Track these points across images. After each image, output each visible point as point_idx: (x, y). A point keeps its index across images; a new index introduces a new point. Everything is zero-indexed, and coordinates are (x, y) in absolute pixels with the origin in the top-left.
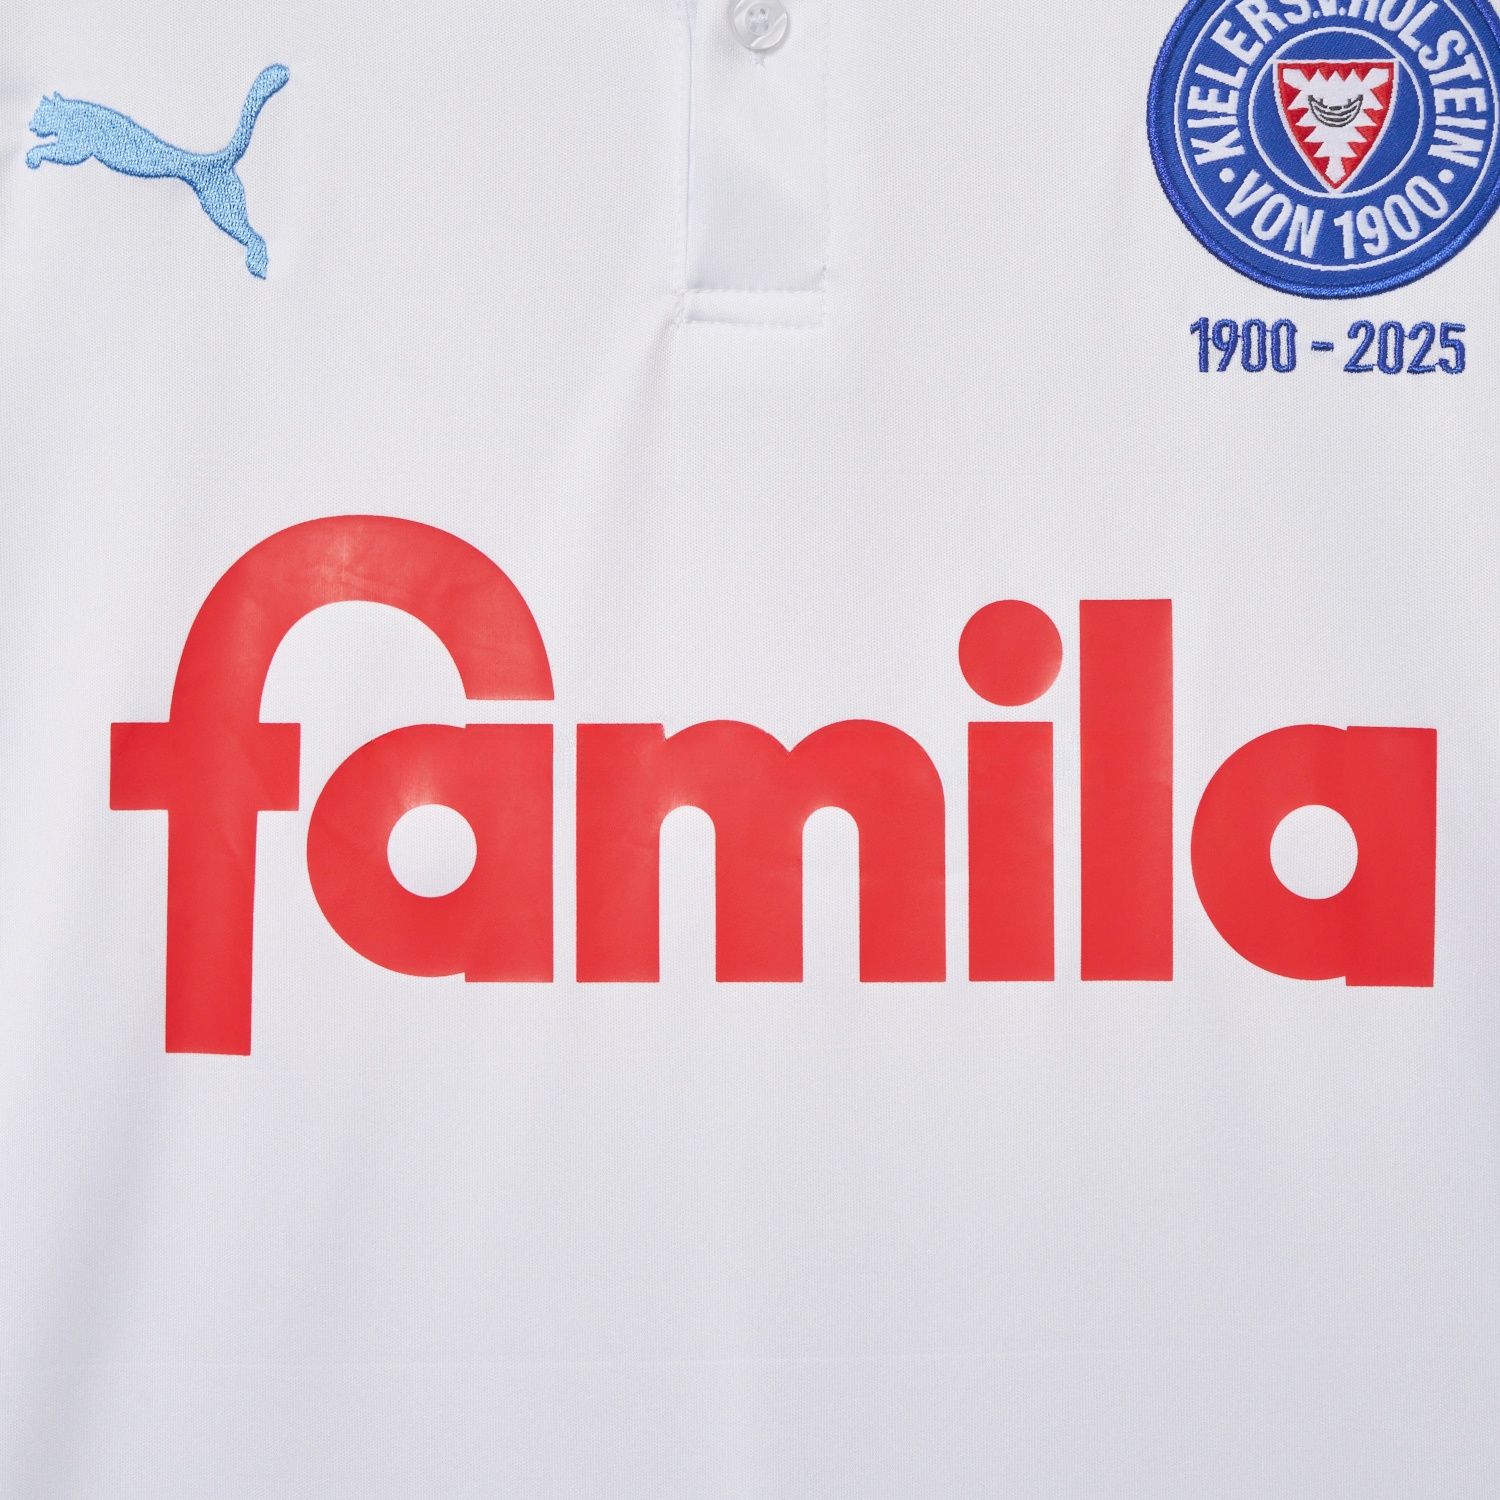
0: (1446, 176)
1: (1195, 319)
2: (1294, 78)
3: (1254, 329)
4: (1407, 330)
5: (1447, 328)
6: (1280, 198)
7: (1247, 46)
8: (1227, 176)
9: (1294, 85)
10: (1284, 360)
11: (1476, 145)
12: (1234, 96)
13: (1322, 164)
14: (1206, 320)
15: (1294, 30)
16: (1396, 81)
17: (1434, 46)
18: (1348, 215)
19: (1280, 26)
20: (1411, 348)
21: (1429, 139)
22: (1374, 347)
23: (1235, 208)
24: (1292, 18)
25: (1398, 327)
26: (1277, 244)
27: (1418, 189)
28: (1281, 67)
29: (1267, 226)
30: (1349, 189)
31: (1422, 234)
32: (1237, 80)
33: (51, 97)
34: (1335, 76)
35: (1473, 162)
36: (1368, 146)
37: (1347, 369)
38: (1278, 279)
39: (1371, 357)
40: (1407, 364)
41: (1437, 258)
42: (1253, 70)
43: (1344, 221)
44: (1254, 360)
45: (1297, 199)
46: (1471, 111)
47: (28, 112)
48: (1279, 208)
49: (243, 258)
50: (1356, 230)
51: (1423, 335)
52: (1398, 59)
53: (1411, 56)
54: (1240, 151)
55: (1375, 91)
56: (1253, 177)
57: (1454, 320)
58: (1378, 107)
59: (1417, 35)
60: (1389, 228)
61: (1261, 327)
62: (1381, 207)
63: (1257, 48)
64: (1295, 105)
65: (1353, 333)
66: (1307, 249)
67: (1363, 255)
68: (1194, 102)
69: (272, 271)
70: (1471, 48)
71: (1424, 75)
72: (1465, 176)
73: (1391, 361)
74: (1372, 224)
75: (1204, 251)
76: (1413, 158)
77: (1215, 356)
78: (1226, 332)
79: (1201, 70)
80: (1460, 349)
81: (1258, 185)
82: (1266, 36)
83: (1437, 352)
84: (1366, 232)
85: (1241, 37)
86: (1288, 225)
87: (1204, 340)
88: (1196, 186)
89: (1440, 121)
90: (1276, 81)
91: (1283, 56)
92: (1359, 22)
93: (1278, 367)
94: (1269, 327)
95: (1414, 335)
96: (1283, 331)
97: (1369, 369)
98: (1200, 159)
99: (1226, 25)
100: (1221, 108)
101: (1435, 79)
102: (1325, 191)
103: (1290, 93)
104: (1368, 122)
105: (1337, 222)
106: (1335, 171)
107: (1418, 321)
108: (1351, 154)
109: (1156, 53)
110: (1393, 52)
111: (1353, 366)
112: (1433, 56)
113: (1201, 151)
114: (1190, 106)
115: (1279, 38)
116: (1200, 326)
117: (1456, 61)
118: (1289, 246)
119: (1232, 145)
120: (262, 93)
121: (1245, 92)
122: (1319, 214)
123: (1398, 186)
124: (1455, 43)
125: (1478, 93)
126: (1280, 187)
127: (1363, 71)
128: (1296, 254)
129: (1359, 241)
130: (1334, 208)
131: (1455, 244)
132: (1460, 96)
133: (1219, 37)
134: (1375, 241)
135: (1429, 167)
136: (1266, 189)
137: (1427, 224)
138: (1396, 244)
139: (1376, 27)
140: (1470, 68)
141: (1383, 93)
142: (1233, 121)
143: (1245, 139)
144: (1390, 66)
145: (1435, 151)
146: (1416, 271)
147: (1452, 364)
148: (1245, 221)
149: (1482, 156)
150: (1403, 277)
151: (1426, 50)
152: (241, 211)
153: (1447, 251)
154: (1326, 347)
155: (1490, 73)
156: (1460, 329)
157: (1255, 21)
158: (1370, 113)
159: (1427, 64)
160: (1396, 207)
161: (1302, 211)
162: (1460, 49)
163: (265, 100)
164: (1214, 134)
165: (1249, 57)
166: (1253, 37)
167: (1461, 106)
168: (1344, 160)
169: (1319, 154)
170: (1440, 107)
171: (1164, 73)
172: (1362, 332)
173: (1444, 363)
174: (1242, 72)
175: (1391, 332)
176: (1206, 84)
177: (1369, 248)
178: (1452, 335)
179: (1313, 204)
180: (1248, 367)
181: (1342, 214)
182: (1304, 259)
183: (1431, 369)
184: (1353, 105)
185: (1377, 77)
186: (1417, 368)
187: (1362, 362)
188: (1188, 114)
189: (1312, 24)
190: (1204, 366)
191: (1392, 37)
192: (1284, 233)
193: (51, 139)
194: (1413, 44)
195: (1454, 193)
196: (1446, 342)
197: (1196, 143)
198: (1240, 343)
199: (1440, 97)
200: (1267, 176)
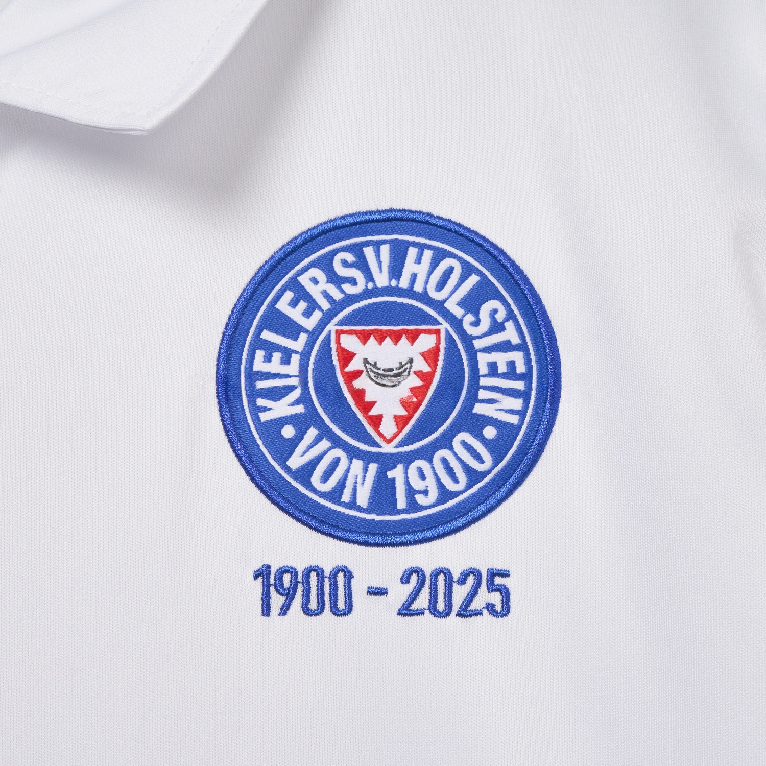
0: (490, 432)
1: (258, 566)
2: (350, 342)
3: (313, 575)
4: (456, 576)
5: (493, 574)
6: (338, 453)
7: (307, 314)
8: (288, 432)
9: (351, 349)
10: (341, 605)
11: (517, 404)
12: (295, 359)
13: (376, 421)
14: (269, 567)
15: (350, 299)
16: (443, 346)
17: (476, 314)
18: (400, 468)
19: (337, 296)
20: (460, 593)
21: (473, 398)
22: (425, 592)
23: (295, 462)
24: (348, 288)
25: (447, 574)
26: (335, 495)
27: (465, 445)
28: (339, 333)
29: (326, 477)
30: (401, 445)
31: (469, 486)
32: (298, 345)
34: (388, 340)
35: (514, 419)
36: (419, 404)
37: (400, 613)
38: (336, 527)
39: (422, 601)
40: (456, 608)
41: (482, 508)
42: (313, 335)
43: (396, 473)
44: (313, 605)
45: (353, 453)
46: (511, 373)
48: (336, 462)
50: (407, 482)
51: (471, 580)
52: (444, 326)
53: (457, 324)
54: (300, 409)
55: (423, 355)
56: (312, 433)
57: (499, 566)
58: (426, 369)
59: (462, 304)
60: (438, 480)
61: (320, 572)
62: (430, 461)
63: (317, 315)
64: (351, 368)
65: (405, 579)
66: (363, 500)
67: (413, 506)
68: (259, 365)
70: (511, 316)
71: (468, 340)
72: (507, 432)
73: (441, 606)
74: (423, 477)
75: (267, 502)
76: (460, 415)
77: (277, 601)
78: (287, 578)
79: (266, 335)
80: (505, 593)
81: (317, 440)
82: (325, 305)
83: (484, 597)
84: (417, 484)
85: (303, 305)
86: (345, 477)
87: (266, 587)
88: (259, 442)
89: (483, 382)
90: (333, 345)
91: (341, 323)
92: (409, 292)
93: (336, 612)
94: (327, 573)
95: (462, 581)
96: (341, 577)
97: (420, 613)
98: (264, 417)
99: (289, 295)
100: (284, 369)
101: (478, 344)
102: (379, 446)
103: (347, 357)
104: (418, 382)
105: (390, 475)
106: (388, 427)
107: (466, 567)
108: (403, 412)
109: (225, 320)
110: (440, 319)
111: (406, 611)
112: (476, 323)
113: (265, 409)
114: (256, 368)
115: (337, 307)
116: (263, 573)
117: (497, 327)
118: (346, 497)
119: (293, 404)
121: (305, 355)
122: (373, 468)
123: (446, 442)
124: (495, 311)
125: (518, 357)
126: (337, 443)
127: (413, 337)
128: (353, 505)
129: (411, 492)
130: (387, 462)
131: (499, 495)
132: (502, 359)
133: (283, 305)
134: (425, 492)
135: (476, 424)
136: (325, 444)
137: (473, 476)
138: (445, 495)
139: (424, 297)
140: (510, 334)
141: (431, 356)
142: (294, 381)
143: (305, 399)
144: (438, 332)
145: (479, 409)
146: (462, 521)
147: (498, 608)
148: (304, 473)
149: (522, 413)
150: (450, 526)
151: (469, 318)
153: (492, 501)
154: (380, 592)
155: (528, 338)
156: (505, 574)
157: (315, 292)
158: (419, 374)
159: (471, 331)
160: (444, 461)
161: (357, 464)
162: (501, 316)
164: (276, 394)
165: (310, 324)
166: (313, 305)
167: (502, 368)
168: (396, 418)
169: (373, 412)
170: (483, 369)
171: (232, 337)
172: (414, 578)
173: (490, 607)
174: (303, 337)
175: (441, 578)
176: (270, 349)
177: (420, 499)
178: (498, 580)
179: (367, 458)
180: (307, 611)
181: (394, 467)
182: (360, 509)
183: (478, 613)
185: (426, 342)
186: (465, 612)
187: (415, 606)
188: (253, 376)
189: (367, 294)
190: (266, 610)
191: (439, 306)
192: (342, 485)
194: (458, 312)
195: (497, 448)
196: (492, 587)
197: (261, 402)
198: (300, 588)
199: (483, 360)
200: (325, 433)
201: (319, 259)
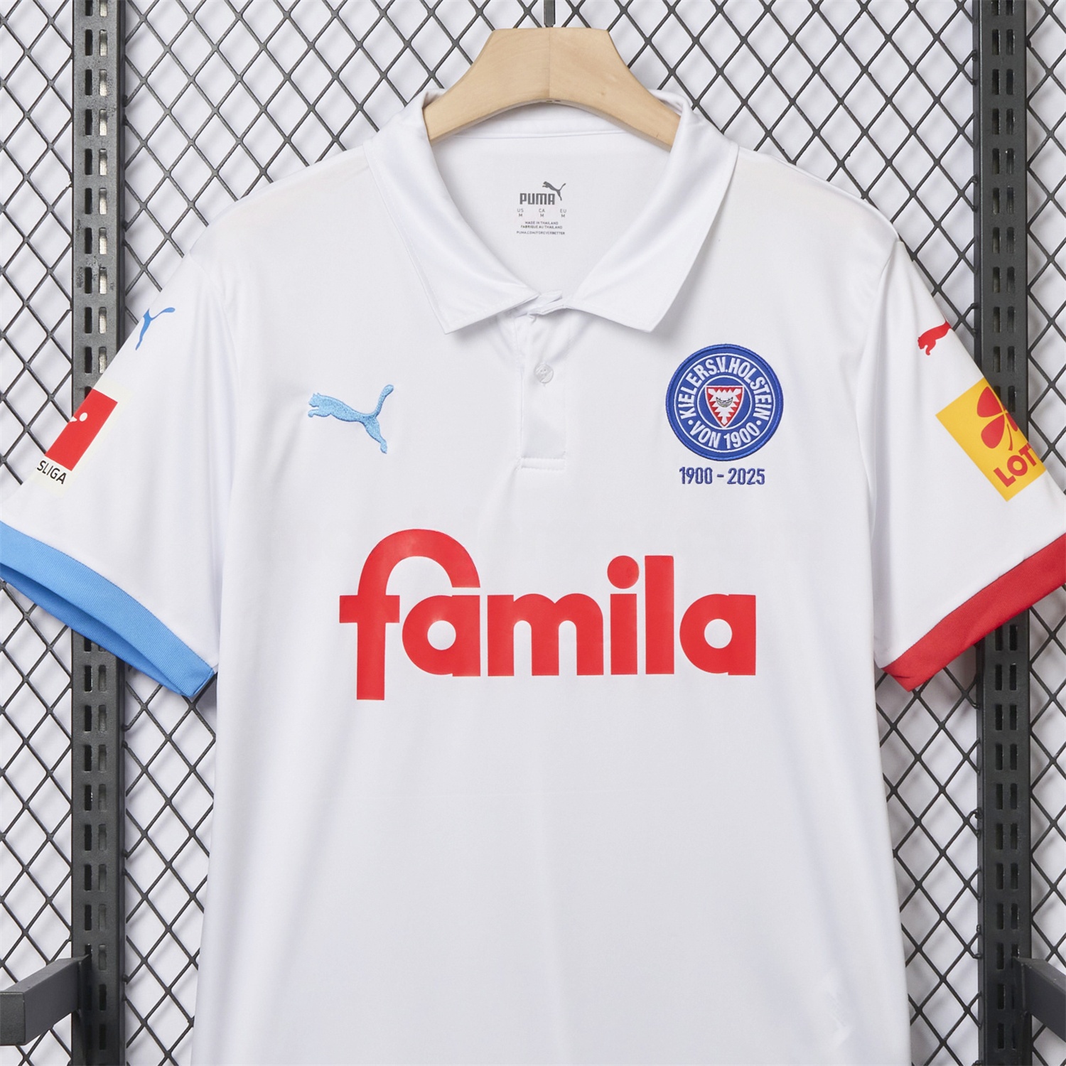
0: (759, 423)
1: (681, 467)
2: (711, 391)
3: (699, 470)
4: (747, 471)
5: (759, 470)
6: (707, 429)
7: (697, 381)
8: (691, 422)
9: (712, 394)
10: (708, 480)
11: (768, 413)
12: (693, 397)
13: (720, 419)
14: (684, 468)
15: (712, 376)
16: (743, 393)
17: (755, 382)
18: (728, 434)
19: (707, 375)
20: (748, 477)
21: (753, 411)
22: (737, 476)
23: (693, 432)
24: (711, 372)
25: (744, 470)
26: (706, 444)
27: (750, 427)
28: (708, 388)
29: (703, 438)
30: (729, 427)
31: (751, 441)
32: (694, 392)
33: (316, 394)
34: (724, 391)
35: (767, 418)
36: (734, 413)
37: (728, 483)
38: (707, 454)
39: (736, 479)
40: (746, 482)
41: (756, 448)
42: (699, 389)
43: (727, 437)
44: (699, 480)
45: (713, 430)
46: (766, 403)
47: (309, 399)
48: (707, 432)
49: (379, 448)
50: (731, 440)
51: (752, 472)
52: (744, 386)
53: (748, 385)
54: (695, 414)
55: (736, 396)
56: (699, 423)
57: (761, 468)
58: (738, 401)
59: (750, 378)
60: (741, 439)
61: (701, 469)
62: (738, 432)
63: (700, 382)
64: (712, 400)
65: (730, 472)
66: (715, 446)
67: (733, 448)
68: (680, 399)
69: (389, 451)
70: (767, 383)
71: (752, 391)
72: (765, 423)
73: (742, 481)
74: (736, 438)
75: (684, 446)
76: (749, 417)
77: (687, 479)
78: (690, 471)
79: (683, 389)
80: (763, 476)
81: (700, 425)
82: (703, 378)
83: (756, 478)
84: (734, 440)
85: (695, 378)
86: (710, 438)
87: (684, 474)
88: (681, 426)
89: (757, 405)
90: (706, 392)
91: (708, 385)
92: (732, 374)
93: (707, 482)
94: (704, 469)
95: (749, 473)
96: (708, 471)
97: (735, 483)
98: (682, 417)
99: (690, 375)
100: (689, 401)
101: (755, 392)
102: (721, 427)
103: (710, 396)
104: (735, 406)
105: (725, 437)
106: (724, 421)
107: (750, 468)
108: (729, 416)
109: (668, 383)
110: (742, 383)
111: (730, 482)
112: (755, 385)
113: (682, 414)
114: (679, 400)
115: (707, 379)
116: (682, 470)
117: (762, 386)
118: (710, 445)
119: (692, 413)
120: (385, 394)
121: (696, 396)
122: (719, 434)
123: (744, 426)
124: (761, 381)
125: (769, 397)
126: (707, 426)
127: (733, 390)
128: (712, 447)
129: (732, 443)
130: (724, 433)
131: (761, 444)
132: (763, 398)
133: (688, 378)
134: (737, 443)
135: (754, 420)
136: (703, 426)
137: (753, 438)
138: (743, 444)
139: (737, 376)
140: (766, 389)
141: (739, 396)
142: (692, 405)
143: (696, 411)
144: (741, 388)
145: (755, 415)
146: (749, 453)
147: (761, 481)
148: (696, 437)
149: (770, 416)
150: (745, 454)
151: (753, 383)
152: (379, 432)
153: (759, 446)
154: (722, 476)
155: (772, 391)
156: (763, 470)
157: (699, 374)
158: (735, 403)
159: (753, 388)
160: (743, 432)
161: (714, 433)
162: (763, 383)
163: (386, 396)
164: (687, 409)
165: (698, 385)
166: (699, 378)
167: (763, 401)
168: (727, 418)
169: (719, 416)
170: (757, 401)
171: (671, 390)
172: (733, 471)
173: (758, 481)
174: (695, 389)
175: (742, 471)
176: (684, 393)
177: (735, 445)
178: (761, 472)
179: (717, 431)
180: (697, 482)
181: (726, 435)
182: (715, 449)
183: (754, 483)
184: (730, 400)
185: (737, 392)
186: (749, 483)
187: (733, 481)
188: (678, 403)
189: (717, 374)
190: (684, 482)
191: (742, 379)
192: (709, 440)
193: (316, 408)
194: (749, 381)
195: (761, 428)
196: (759, 475)
197: (681, 412)
198: (695, 475)
199: (757, 398)
200: (703, 423)
201: (701, 362)
